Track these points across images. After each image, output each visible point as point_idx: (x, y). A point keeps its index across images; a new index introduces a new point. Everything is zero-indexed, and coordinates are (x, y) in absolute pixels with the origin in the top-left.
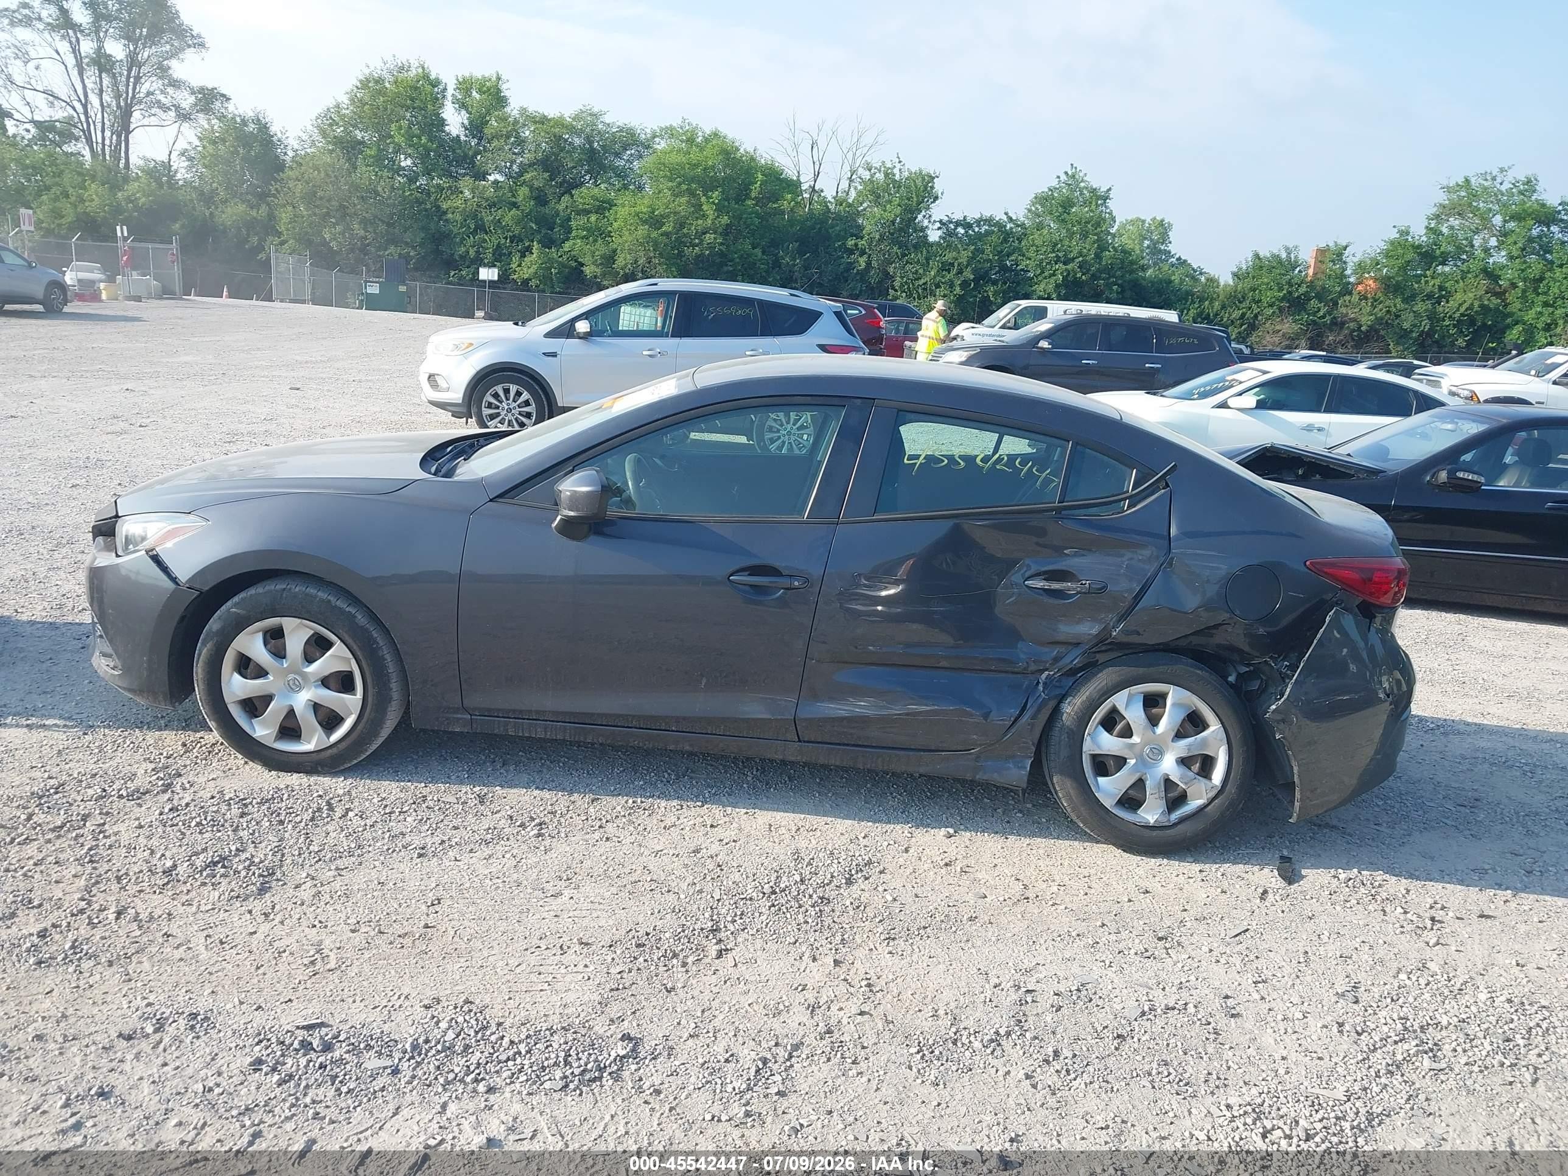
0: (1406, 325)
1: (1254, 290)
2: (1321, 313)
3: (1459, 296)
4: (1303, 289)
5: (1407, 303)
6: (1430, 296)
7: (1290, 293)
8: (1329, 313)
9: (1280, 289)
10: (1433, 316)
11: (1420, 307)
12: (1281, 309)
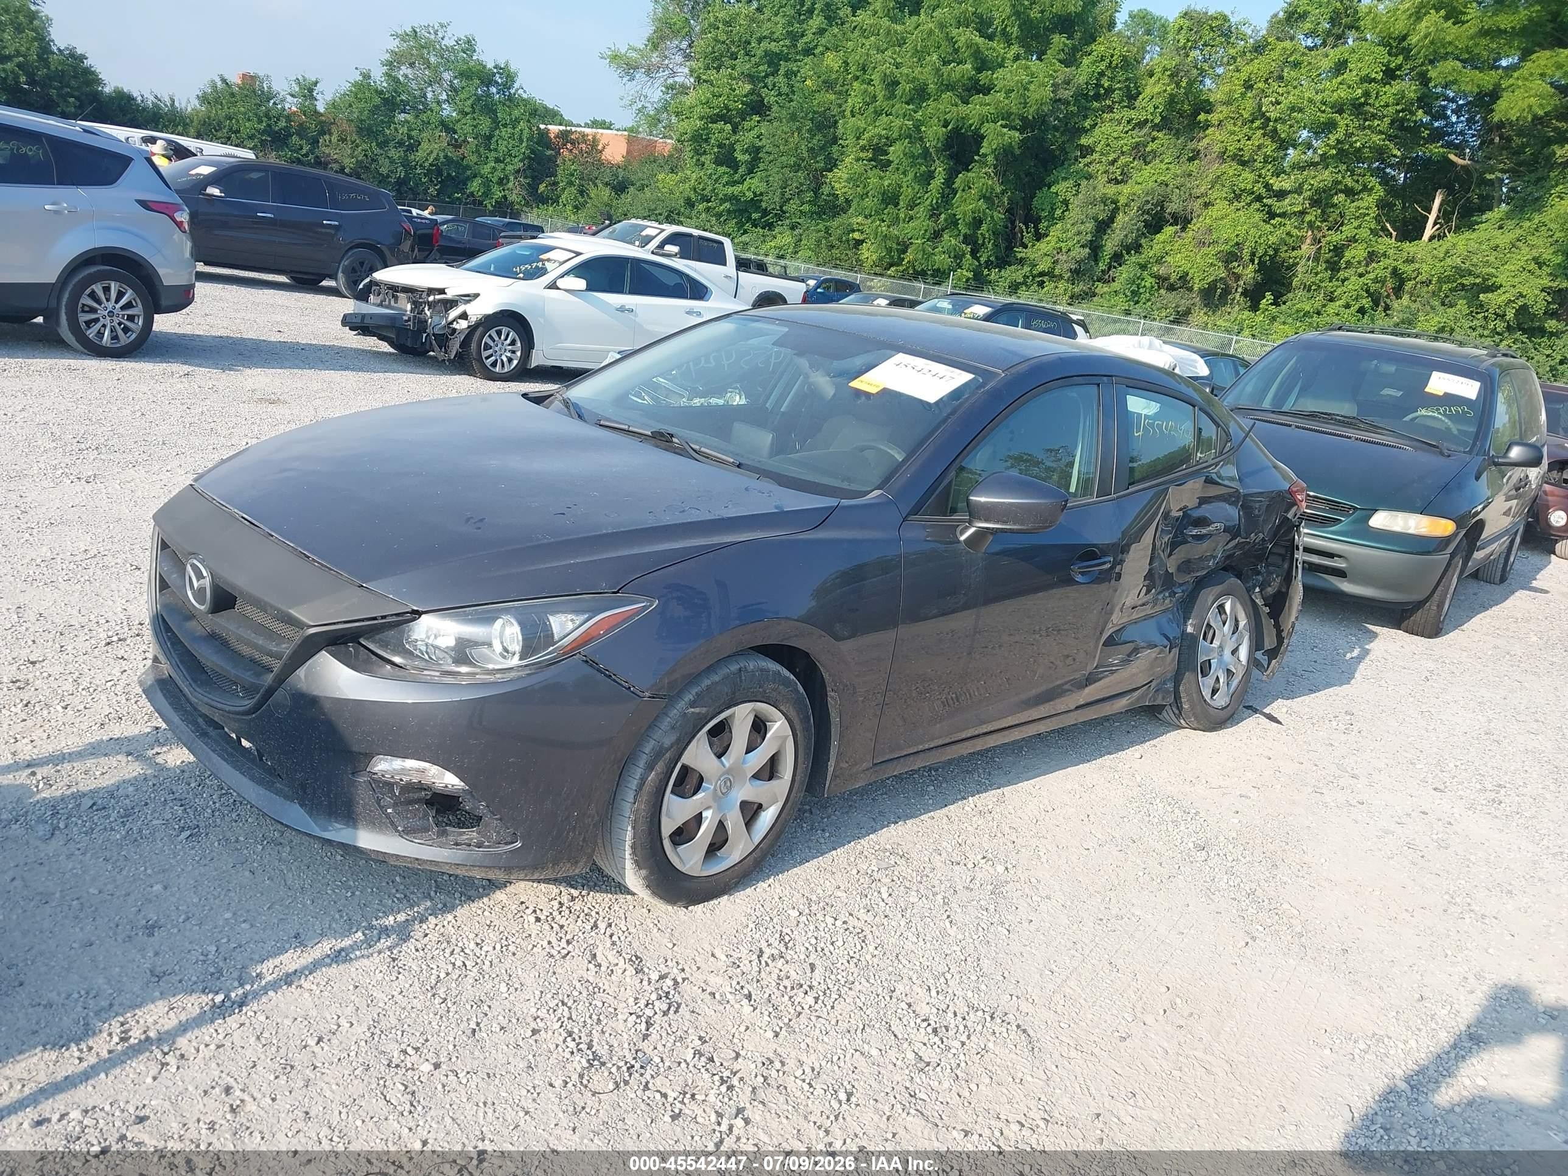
0: (384, 171)
1: (230, 119)
2: (304, 151)
3: (424, 145)
4: (282, 124)
5: (381, 148)
6: (401, 144)
7: (269, 126)
8: (311, 151)
9: (260, 122)
10: (406, 164)
11: (395, 153)
12: (262, 142)
